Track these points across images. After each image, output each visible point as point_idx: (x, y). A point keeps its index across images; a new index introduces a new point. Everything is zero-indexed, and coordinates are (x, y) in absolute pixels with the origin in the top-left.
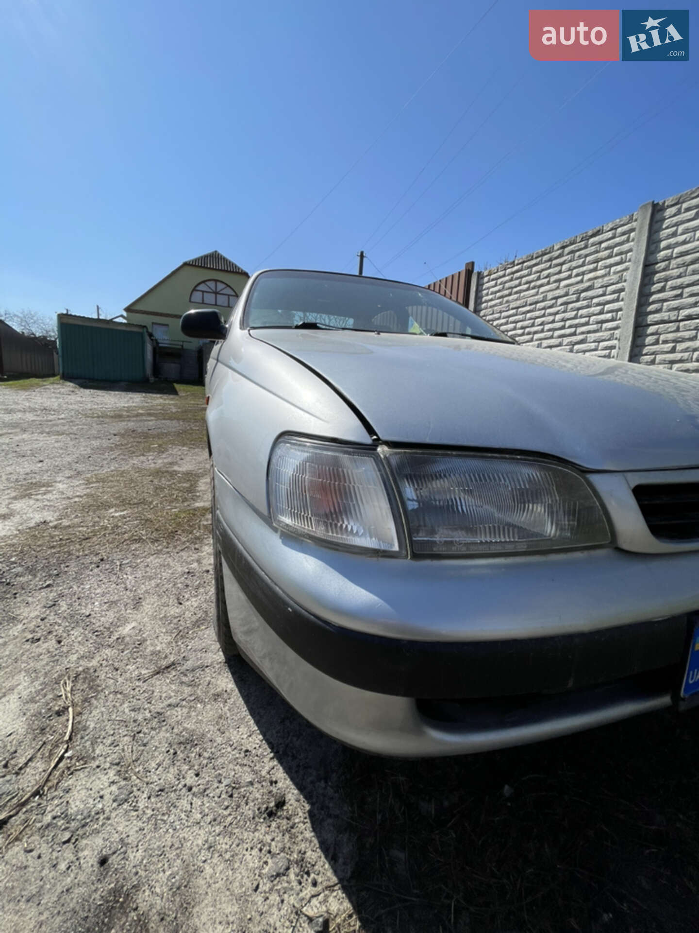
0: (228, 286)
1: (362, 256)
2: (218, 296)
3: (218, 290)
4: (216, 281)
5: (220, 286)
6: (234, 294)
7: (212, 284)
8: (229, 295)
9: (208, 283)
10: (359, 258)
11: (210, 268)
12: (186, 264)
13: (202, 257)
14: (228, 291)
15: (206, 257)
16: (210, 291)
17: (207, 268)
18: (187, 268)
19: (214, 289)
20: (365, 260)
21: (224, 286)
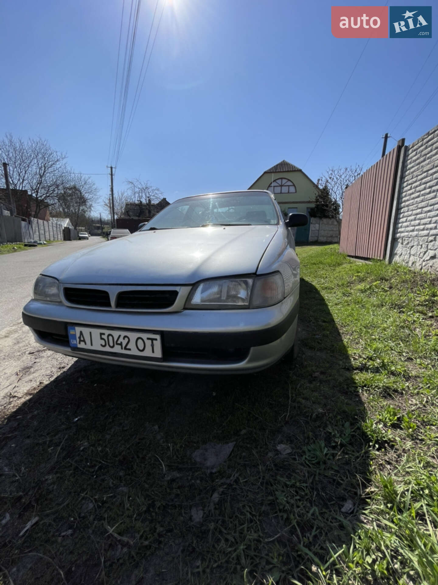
0: (289, 180)
1: (386, 137)
2: (283, 188)
3: (283, 184)
4: (282, 179)
5: (284, 181)
6: (291, 184)
7: (279, 181)
8: (289, 186)
9: (278, 181)
10: (384, 139)
11: (279, 172)
12: (265, 173)
13: (275, 166)
14: (289, 183)
15: (277, 165)
16: (278, 185)
17: (277, 172)
18: (266, 175)
19: (280, 184)
20: (388, 139)
21: (286, 180)
